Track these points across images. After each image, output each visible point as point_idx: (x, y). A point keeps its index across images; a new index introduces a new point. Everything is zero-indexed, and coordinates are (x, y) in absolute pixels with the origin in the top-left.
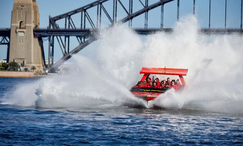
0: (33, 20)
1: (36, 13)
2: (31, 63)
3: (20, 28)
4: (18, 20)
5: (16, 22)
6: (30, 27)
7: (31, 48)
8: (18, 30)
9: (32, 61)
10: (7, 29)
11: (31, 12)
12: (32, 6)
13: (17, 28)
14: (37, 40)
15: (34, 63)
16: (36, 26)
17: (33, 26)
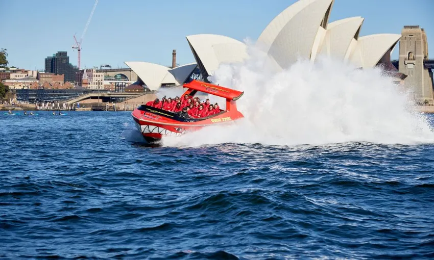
0: (422, 50)
1: (425, 42)
2: (422, 96)
3: (409, 59)
4: (407, 51)
5: (404, 53)
6: (420, 57)
7: (421, 81)
8: (406, 62)
9: (423, 95)
10: (395, 61)
11: (421, 42)
12: (421, 35)
13: (405, 59)
14: (427, 71)
15: (425, 97)
16: (425, 57)
17: (423, 56)
